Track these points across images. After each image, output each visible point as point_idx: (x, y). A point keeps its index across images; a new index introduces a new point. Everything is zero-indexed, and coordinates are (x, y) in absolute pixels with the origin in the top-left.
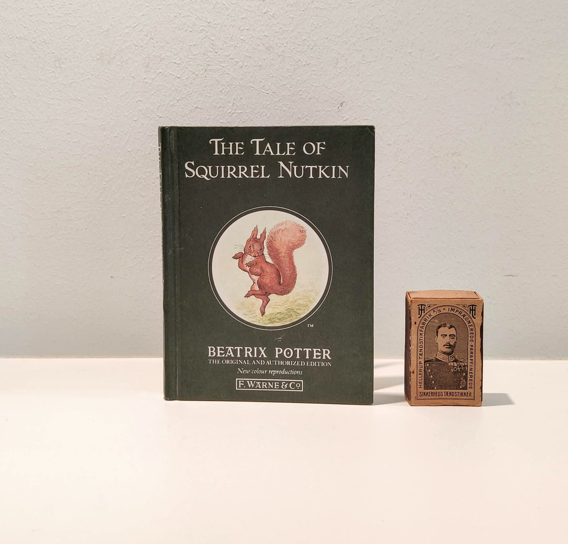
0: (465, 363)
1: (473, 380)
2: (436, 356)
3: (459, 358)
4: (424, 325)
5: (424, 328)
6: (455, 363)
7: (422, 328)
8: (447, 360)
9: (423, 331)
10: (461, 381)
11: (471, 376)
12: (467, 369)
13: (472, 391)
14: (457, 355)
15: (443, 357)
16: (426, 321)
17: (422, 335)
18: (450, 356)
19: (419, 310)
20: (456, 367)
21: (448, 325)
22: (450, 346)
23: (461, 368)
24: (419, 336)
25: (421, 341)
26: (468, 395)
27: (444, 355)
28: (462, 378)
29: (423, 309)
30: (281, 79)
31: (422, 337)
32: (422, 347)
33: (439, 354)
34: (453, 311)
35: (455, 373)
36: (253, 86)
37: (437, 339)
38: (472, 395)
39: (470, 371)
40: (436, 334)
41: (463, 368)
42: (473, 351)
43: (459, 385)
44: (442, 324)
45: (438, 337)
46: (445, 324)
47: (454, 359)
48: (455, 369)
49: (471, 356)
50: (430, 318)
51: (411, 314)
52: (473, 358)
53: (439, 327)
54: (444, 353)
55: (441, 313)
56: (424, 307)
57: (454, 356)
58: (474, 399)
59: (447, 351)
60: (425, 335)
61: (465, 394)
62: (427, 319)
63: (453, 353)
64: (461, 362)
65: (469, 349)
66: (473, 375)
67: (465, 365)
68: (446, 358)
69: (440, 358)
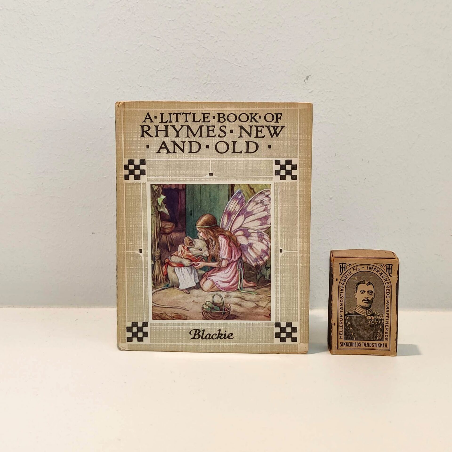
1: (389, 333)
2: (356, 310)
3: (376, 312)
4: (345, 282)
6: (372, 317)
7: (343, 284)
8: (365, 314)
9: (343, 287)
10: (378, 333)
11: (387, 328)
12: (384, 323)
13: (387, 342)
14: (374, 310)
15: (361, 311)
18: (368, 311)
19: (341, 268)
21: (367, 282)
22: (368, 301)
23: (378, 321)
24: (340, 292)
25: (342, 296)
26: (384, 346)
27: (362, 309)
28: (379, 331)
29: (344, 267)
31: (343, 293)
32: (343, 302)
33: (358, 309)
34: (371, 269)
35: (372, 326)
37: (356, 295)
38: (388, 346)
39: (387, 325)
40: (355, 290)
41: (380, 322)
42: (389, 306)
43: (375, 336)
44: (361, 281)
45: (357, 293)
46: (364, 281)
47: (371, 313)
48: (372, 322)
50: (351, 276)
51: (333, 272)
52: (389, 313)
53: (359, 284)
54: (363, 307)
55: (360, 271)
56: (345, 265)
57: (372, 311)
58: (390, 350)
59: (365, 305)
60: (346, 291)
61: (381, 345)
62: (348, 276)
63: (370, 308)
64: (378, 316)
65: (386, 304)
66: (389, 328)
67: (381, 319)
68: (364, 312)
69: (359, 312)
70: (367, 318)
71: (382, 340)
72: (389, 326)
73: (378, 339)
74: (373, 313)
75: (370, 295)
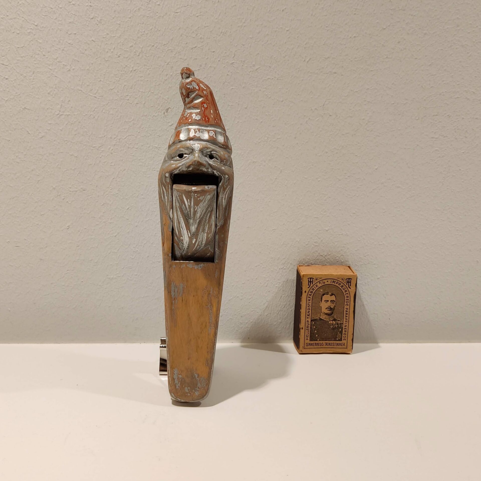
0: (341, 322)
1: (347, 334)
2: (320, 316)
3: (337, 318)
4: (312, 293)
5: (312, 295)
6: (334, 322)
7: (311, 296)
8: (328, 319)
9: (311, 298)
10: (338, 335)
11: (345, 331)
12: (343, 326)
13: (345, 342)
14: (335, 316)
15: (325, 317)
16: (314, 290)
17: (310, 301)
18: (331, 317)
19: (309, 282)
20: (334, 324)
21: (330, 294)
22: (331, 309)
23: (338, 325)
24: (308, 301)
25: (309, 305)
26: (343, 345)
27: (325, 315)
28: (339, 332)
29: (312, 281)
30: (109, 83)
31: (310, 302)
32: (310, 310)
33: (322, 315)
34: (334, 282)
35: (333, 329)
36: (81, 89)
37: (321, 304)
38: (346, 344)
39: (345, 328)
40: (320, 300)
41: (339, 325)
42: (348, 313)
43: (336, 337)
44: (325, 292)
45: (322, 302)
46: (328, 292)
47: (333, 318)
48: (334, 326)
49: (345, 316)
50: (317, 288)
51: (302, 285)
52: (347, 318)
53: (323, 295)
54: (326, 314)
55: (325, 284)
56: (313, 280)
57: (333, 317)
58: (347, 348)
59: (328, 312)
60: (313, 300)
61: (340, 344)
62: (314, 288)
63: (332, 314)
64: (339, 321)
65: (345, 311)
66: (347, 330)
67: (341, 323)
68: (327, 318)
69: (323, 318)
70: (330, 322)
71: (341, 340)
72: (347, 329)
73: (337, 339)
74: (334, 318)
75: (332, 304)
